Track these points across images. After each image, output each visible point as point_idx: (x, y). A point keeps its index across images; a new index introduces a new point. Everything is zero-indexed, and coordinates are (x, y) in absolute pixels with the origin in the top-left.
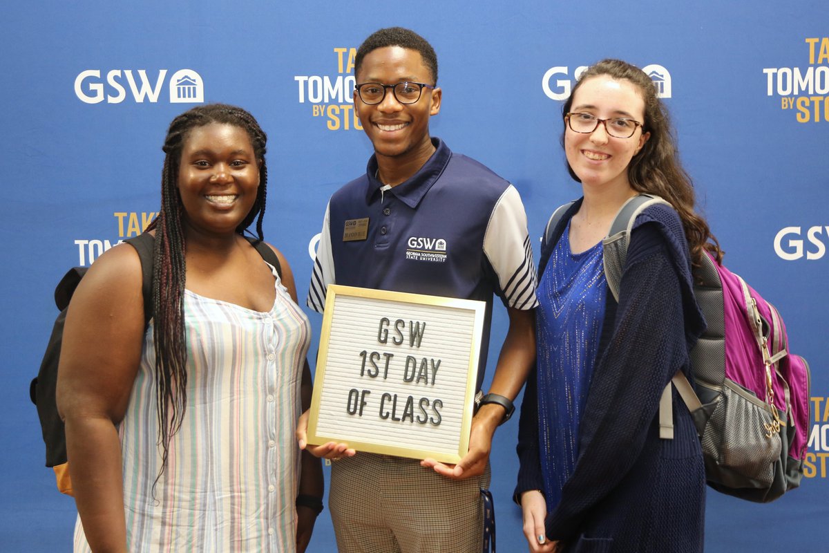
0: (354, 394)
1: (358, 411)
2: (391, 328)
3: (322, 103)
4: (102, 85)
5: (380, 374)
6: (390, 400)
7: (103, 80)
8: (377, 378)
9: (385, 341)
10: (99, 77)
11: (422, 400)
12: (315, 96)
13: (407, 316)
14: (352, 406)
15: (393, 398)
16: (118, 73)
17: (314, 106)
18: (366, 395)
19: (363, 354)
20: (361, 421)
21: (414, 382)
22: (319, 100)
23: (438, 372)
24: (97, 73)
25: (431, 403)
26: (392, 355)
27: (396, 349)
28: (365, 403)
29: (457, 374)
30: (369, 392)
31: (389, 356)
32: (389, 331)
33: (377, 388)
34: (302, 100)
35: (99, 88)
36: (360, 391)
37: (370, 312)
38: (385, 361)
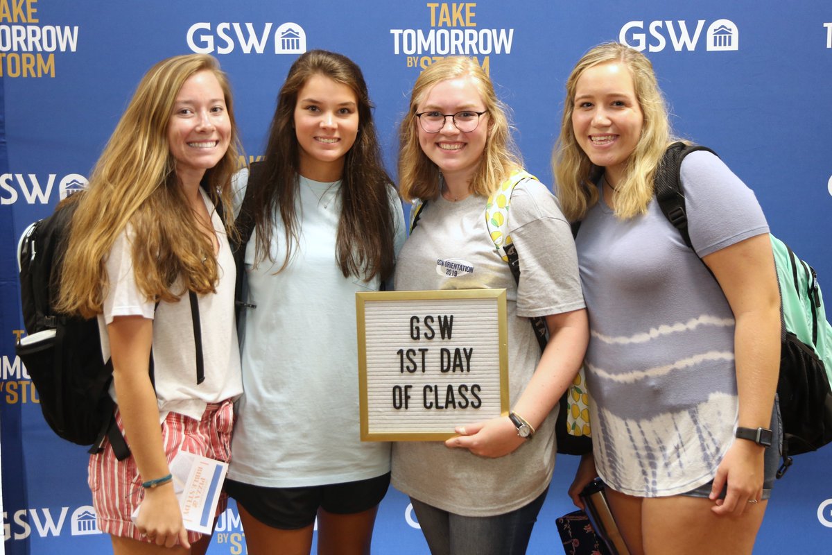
0: (397, 390)
1: (404, 405)
2: (421, 325)
3: (416, 54)
4: (212, 37)
5: (418, 369)
6: (431, 390)
7: (213, 32)
8: (416, 373)
9: (418, 338)
10: (209, 29)
11: (461, 387)
12: (410, 48)
13: (435, 311)
14: (398, 401)
15: (433, 389)
16: (227, 25)
17: (408, 58)
18: (409, 389)
19: (400, 352)
20: (408, 413)
21: (451, 372)
22: (413, 52)
23: (471, 359)
24: (207, 26)
25: (469, 388)
26: (427, 350)
27: (429, 344)
28: (409, 397)
29: (489, 359)
30: (411, 387)
31: (423, 351)
32: (420, 327)
33: (418, 382)
34: (397, 52)
35: (209, 39)
36: (402, 386)
37: (399, 312)
38: (421, 356)
